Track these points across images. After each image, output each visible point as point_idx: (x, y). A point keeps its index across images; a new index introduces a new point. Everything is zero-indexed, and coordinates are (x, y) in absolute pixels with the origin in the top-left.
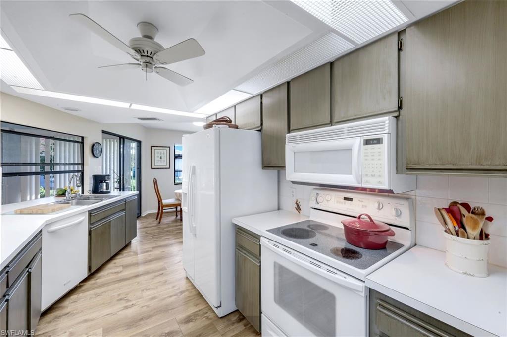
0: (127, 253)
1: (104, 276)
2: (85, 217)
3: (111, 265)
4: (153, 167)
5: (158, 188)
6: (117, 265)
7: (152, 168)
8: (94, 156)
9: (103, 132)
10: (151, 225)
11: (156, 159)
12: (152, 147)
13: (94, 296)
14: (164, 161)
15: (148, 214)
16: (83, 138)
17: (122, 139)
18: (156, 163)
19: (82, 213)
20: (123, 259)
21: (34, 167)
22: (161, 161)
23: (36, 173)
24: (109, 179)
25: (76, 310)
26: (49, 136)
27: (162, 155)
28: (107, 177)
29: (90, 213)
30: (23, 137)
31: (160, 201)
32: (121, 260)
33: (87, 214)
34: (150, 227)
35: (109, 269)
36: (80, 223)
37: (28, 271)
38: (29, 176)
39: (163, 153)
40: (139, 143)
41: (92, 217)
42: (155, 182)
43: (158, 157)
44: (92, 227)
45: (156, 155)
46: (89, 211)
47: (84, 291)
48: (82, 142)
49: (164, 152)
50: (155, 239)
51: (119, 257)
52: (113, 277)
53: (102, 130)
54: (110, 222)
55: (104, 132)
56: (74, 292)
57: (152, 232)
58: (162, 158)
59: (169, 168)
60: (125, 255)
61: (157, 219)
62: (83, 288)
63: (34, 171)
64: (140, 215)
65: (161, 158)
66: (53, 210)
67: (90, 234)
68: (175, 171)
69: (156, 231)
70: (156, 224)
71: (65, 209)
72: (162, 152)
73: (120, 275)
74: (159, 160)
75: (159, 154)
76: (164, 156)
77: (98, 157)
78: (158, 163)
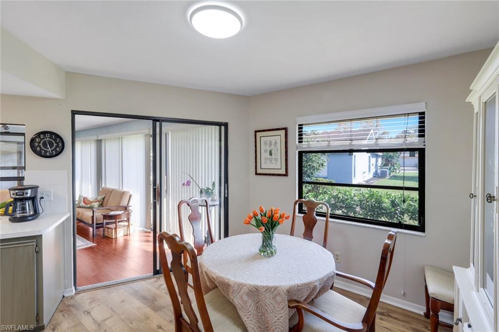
7: (256, 173)
11: (263, 155)
14: (276, 160)
17: (158, 123)
18: (264, 164)
22: (271, 161)
27: (273, 147)
39: (273, 142)
43: (265, 151)
45: (263, 147)
58: (273, 152)
59: (286, 175)
65: (271, 154)
68: (302, 182)
72: (273, 139)
74: (268, 158)
75: (268, 146)
76: (276, 148)
77: (55, 156)
78: (267, 163)
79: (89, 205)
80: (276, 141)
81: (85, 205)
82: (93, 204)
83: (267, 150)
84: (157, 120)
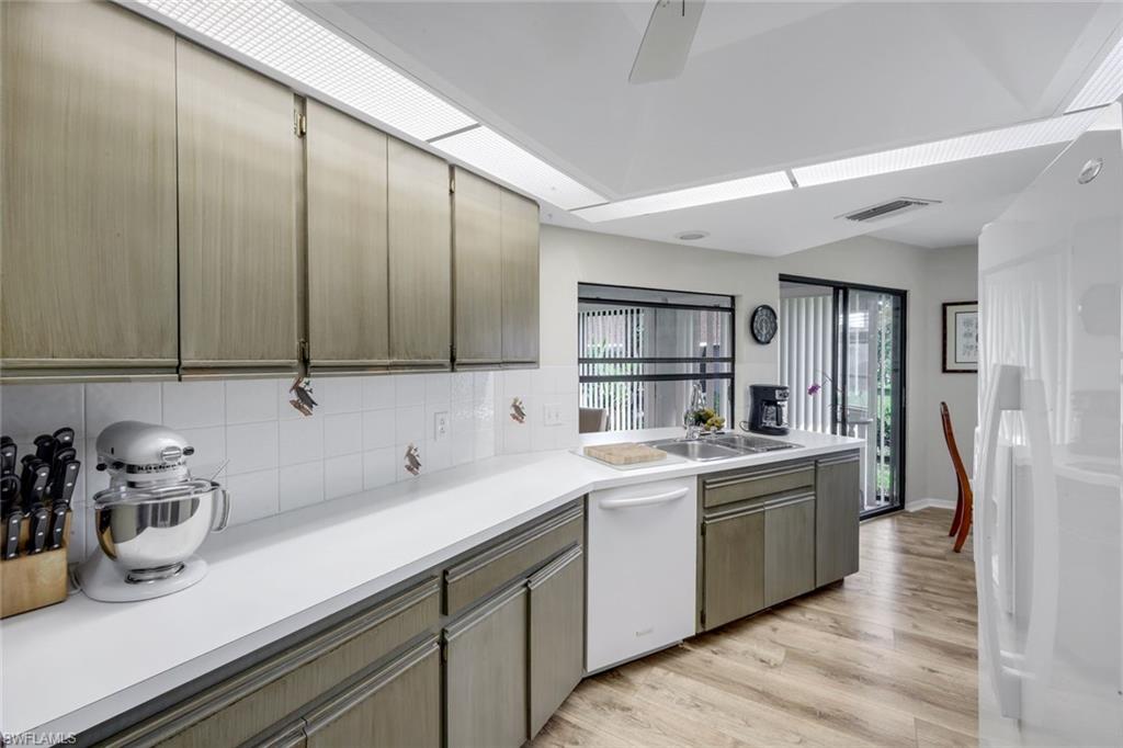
0: (818, 612)
1: (736, 653)
2: (690, 490)
3: (762, 629)
4: (950, 367)
6: (777, 636)
7: (945, 370)
8: (758, 341)
9: (780, 280)
10: (923, 549)
11: (961, 342)
12: (945, 306)
13: (688, 701)
15: (931, 509)
16: (733, 298)
17: (841, 292)
18: (963, 355)
19: (680, 478)
20: (798, 627)
21: (691, 364)
23: (694, 377)
24: (784, 396)
25: (644, 713)
26: (712, 305)
29: (704, 481)
30: (680, 312)
32: (791, 626)
33: (695, 482)
34: (920, 555)
35: (755, 637)
36: (679, 499)
37: (526, 585)
38: (685, 382)
40: (900, 297)
41: (707, 492)
43: (966, 336)
44: (707, 516)
45: (961, 331)
46: (699, 476)
47: (683, 672)
48: (732, 310)
50: (919, 606)
51: (793, 614)
52: (752, 669)
53: (780, 275)
54: (764, 512)
55: (783, 278)
56: (662, 660)
57: (919, 573)
60: (808, 616)
61: (952, 535)
62: (685, 660)
63: (691, 372)
64: (903, 505)
66: (626, 459)
67: (703, 531)
69: (933, 575)
70: (941, 551)
71: (652, 460)
73: (770, 675)
74: (972, 346)
75: (974, 327)
77: (768, 342)
78: (969, 354)
83: (971, 335)
84: (841, 288)
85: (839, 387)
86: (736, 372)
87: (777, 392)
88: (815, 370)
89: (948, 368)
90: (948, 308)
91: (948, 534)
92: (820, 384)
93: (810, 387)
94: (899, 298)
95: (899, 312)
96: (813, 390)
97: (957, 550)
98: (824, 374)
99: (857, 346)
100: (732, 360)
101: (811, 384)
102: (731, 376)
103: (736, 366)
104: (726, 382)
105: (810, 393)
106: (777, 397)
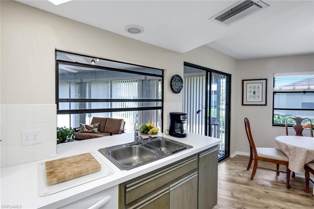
4: (244, 103)
5: (250, 131)
7: (243, 105)
8: (174, 92)
9: (185, 65)
11: (249, 94)
14: (259, 97)
15: (238, 155)
16: (163, 71)
17: (209, 73)
18: (249, 99)
22: (254, 97)
24: (184, 118)
27: (256, 90)
28: (181, 117)
29: (124, 187)
31: (253, 148)
39: (257, 87)
41: (127, 194)
42: (247, 124)
43: (250, 92)
45: (249, 90)
46: (120, 185)
48: (162, 76)
49: (260, 85)
53: (184, 62)
54: (170, 192)
58: (256, 92)
59: (266, 105)
61: (248, 169)
64: (229, 155)
65: (254, 93)
68: (274, 109)
72: (256, 85)
74: (252, 96)
75: (253, 88)
76: (258, 90)
77: (179, 92)
78: (251, 99)
79: (91, 130)
80: (258, 86)
81: (88, 130)
82: (93, 129)
83: (251, 92)
84: (209, 71)
85: (208, 112)
86: (164, 106)
87: (181, 116)
88: (199, 105)
89: (244, 104)
90: (244, 82)
91: (246, 169)
92: (201, 110)
93: (197, 111)
94: (228, 77)
95: (228, 83)
96: (198, 112)
97: (252, 179)
98: (202, 106)
99: (214, 95)
100: (162, 101)
101: (198, 110)
102: (162, 108)
103: (164, 103)
104: (160, 111)
105: (197, 113)
106: (181, 119)
